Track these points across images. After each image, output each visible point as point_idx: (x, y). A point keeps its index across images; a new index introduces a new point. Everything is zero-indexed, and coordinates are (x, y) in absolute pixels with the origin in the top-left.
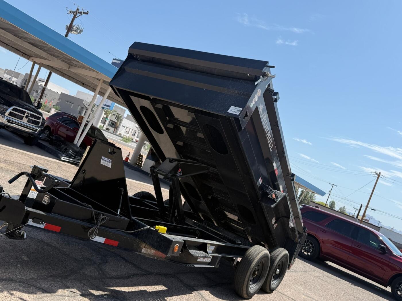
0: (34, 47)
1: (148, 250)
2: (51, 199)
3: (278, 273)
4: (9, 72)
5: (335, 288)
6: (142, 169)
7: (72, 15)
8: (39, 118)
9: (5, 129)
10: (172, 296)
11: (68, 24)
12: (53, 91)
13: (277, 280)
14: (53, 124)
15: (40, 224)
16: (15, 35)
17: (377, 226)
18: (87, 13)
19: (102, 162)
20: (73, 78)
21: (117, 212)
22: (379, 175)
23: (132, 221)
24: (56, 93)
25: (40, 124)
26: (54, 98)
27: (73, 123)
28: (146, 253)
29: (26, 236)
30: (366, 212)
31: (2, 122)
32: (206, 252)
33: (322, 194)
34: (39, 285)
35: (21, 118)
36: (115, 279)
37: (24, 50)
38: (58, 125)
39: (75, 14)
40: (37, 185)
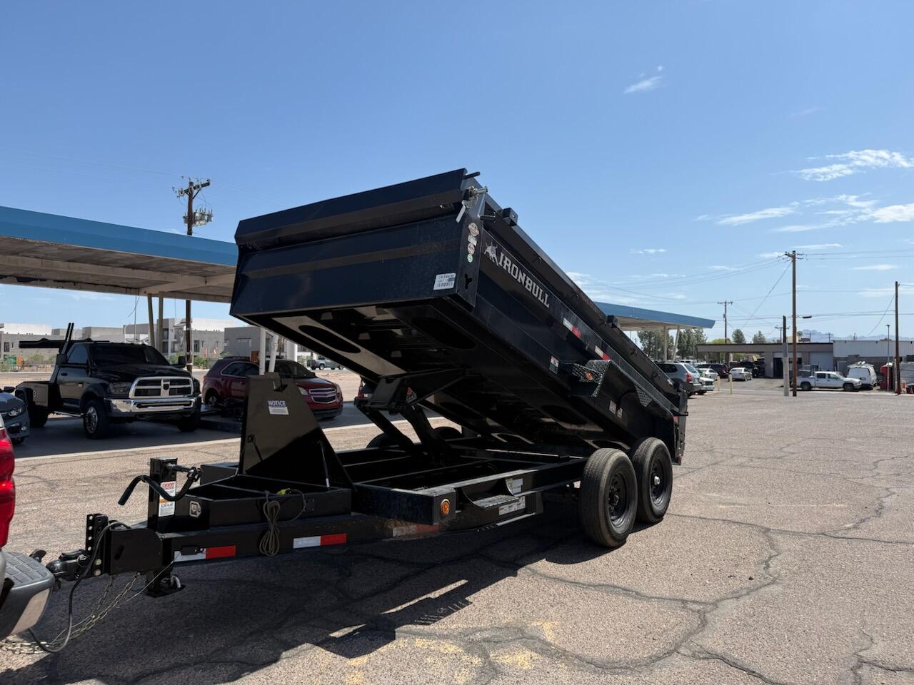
0: (135, 271)
1: (404, 528)
2: (203, 504)
3: (659, 483)
4: (129, 329)
5: (777, 472)
7: (186, 197)
8: (187, 382)
9: (139, 420)
10: (479, 590)
11: (185, 212)
12: (210, 332)
13: (661, 496)
14: (217, 384)
15: (196, 553)
16: (98, 264)
17: (828, 342)
18: (208, 184)
19: (272, 410)
20: (224, 296)
21: (326, 485)
22: (793, 257)
23: (356, 490)
24: (218, 333)
25: (192, 390)
26: (217, 342)
27: (249, 369)
28: (402, 534)
29: (181, 582)
30: (797, 325)
31: (129, 411)
32: (508, 493)
33: (710, 324)
34: (231, 657)
35: (158, 393)
36: (369, 598)
37: (124, 281)
38: (227, 381)
39: (190, 193)
40: (166, 491)
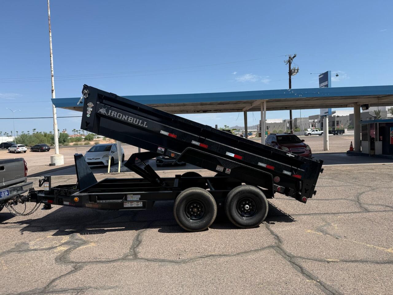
6: (363, 152)
18: (295, 56)
39: (289, 62)
